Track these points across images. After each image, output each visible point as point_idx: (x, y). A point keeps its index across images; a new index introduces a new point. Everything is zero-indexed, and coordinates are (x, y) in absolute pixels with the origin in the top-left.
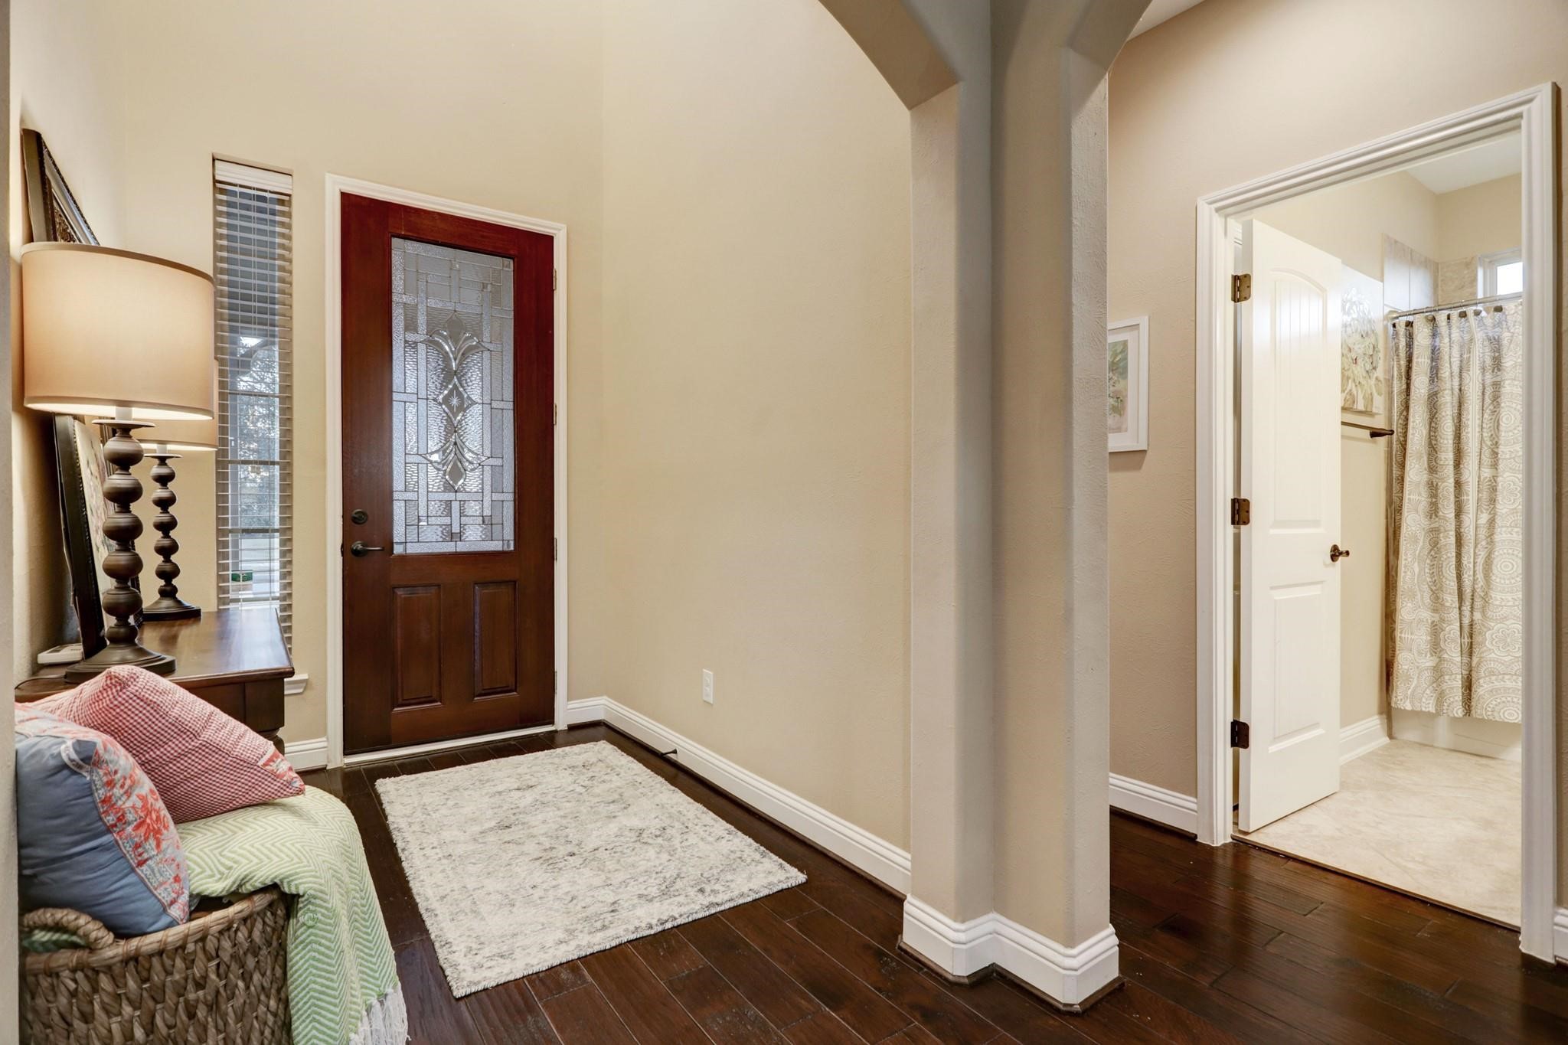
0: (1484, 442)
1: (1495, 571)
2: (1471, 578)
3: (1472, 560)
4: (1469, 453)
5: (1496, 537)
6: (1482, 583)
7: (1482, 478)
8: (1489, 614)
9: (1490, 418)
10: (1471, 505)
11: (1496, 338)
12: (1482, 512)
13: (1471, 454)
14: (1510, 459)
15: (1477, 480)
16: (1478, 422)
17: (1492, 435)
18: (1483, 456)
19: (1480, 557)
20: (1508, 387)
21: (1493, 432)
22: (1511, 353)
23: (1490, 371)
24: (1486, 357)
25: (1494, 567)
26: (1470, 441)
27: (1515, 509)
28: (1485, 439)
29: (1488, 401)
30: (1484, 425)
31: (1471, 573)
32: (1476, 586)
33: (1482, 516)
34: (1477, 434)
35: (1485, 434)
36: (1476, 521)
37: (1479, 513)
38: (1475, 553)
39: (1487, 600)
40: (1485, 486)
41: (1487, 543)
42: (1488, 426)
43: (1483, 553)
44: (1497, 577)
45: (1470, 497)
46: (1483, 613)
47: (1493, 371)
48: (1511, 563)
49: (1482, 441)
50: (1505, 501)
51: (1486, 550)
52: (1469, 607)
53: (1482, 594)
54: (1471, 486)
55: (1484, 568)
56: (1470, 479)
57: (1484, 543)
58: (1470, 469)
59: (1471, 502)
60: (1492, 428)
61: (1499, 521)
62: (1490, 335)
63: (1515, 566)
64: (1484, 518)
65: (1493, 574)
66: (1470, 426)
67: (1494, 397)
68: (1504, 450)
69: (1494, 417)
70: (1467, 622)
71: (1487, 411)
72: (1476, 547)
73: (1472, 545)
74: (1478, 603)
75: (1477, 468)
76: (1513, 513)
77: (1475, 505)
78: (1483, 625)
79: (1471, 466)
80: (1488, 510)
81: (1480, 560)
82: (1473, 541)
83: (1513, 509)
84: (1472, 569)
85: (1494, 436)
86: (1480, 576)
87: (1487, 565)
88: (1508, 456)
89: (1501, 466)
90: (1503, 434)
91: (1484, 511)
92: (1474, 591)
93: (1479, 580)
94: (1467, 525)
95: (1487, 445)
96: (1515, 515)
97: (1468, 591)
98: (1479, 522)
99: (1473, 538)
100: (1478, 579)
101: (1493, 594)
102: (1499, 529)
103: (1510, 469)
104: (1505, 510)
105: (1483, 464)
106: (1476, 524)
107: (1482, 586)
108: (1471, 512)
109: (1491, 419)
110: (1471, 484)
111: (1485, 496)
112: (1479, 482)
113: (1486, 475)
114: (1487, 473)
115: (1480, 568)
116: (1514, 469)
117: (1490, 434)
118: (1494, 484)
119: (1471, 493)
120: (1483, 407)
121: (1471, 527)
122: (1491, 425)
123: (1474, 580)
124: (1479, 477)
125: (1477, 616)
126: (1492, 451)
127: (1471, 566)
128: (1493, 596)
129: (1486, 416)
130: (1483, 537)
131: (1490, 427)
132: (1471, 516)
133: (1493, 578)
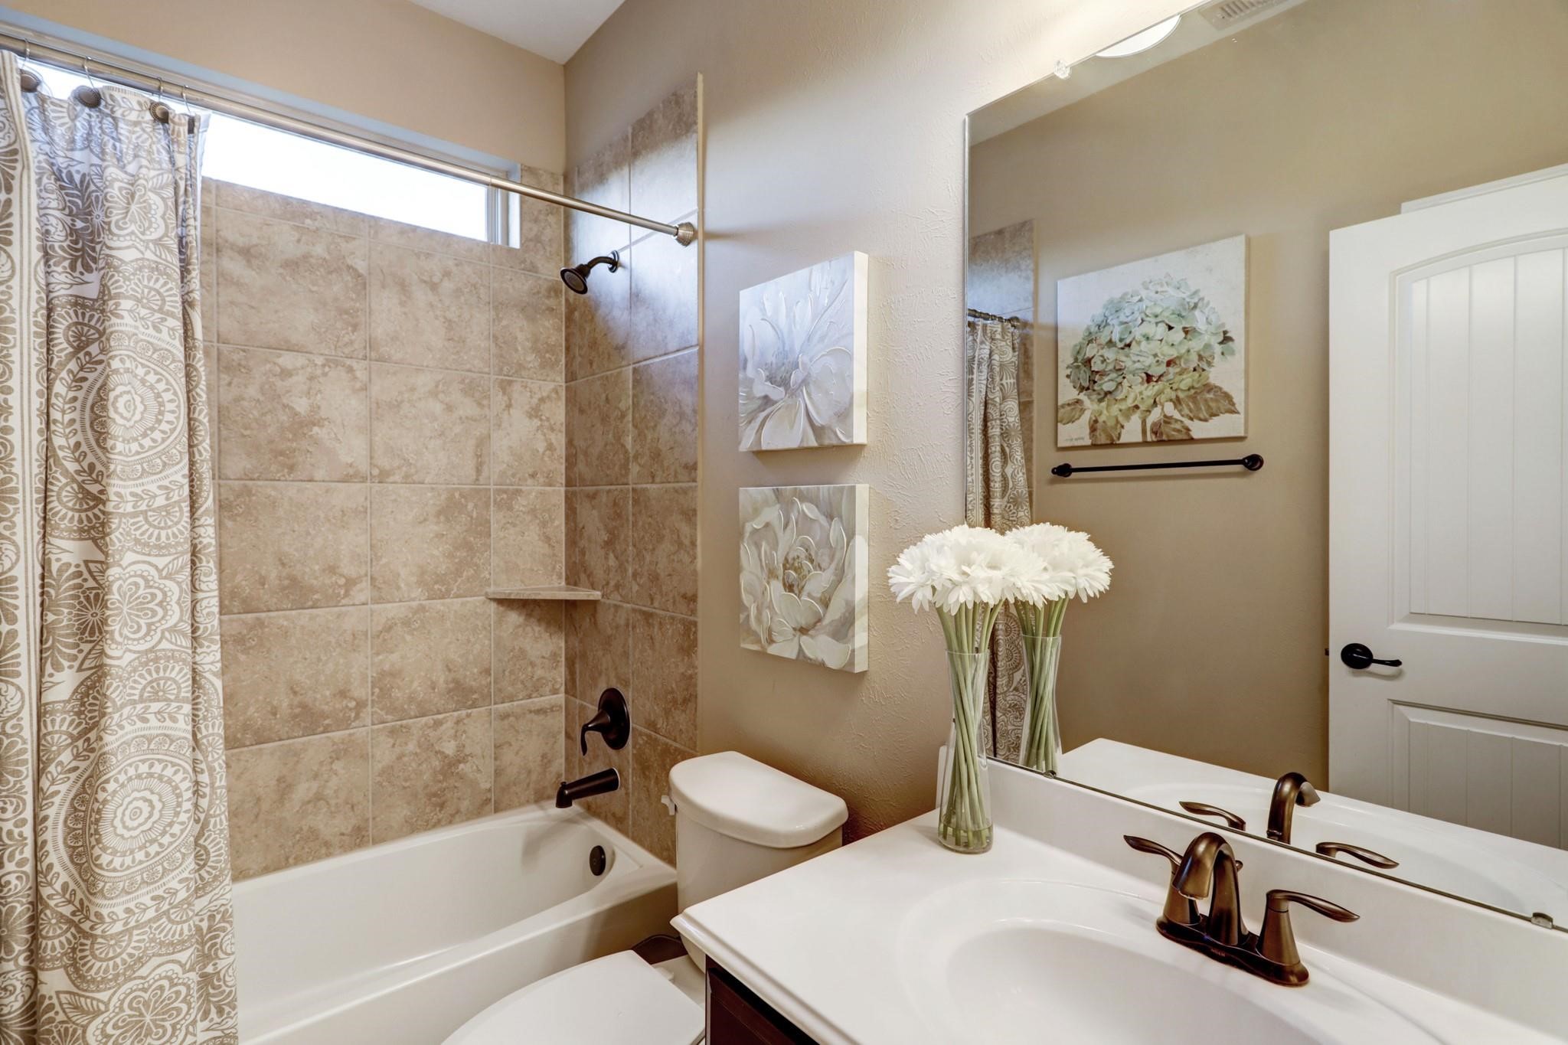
0: (57, 462)
1: (108, 839)
2: (28, 868)
3: (28, 814)
4: (15, 490)
5: (107, 738)
6: (64, 877)
7: (55, 567)
8: (96, 968)
9: (71, 394)
10: (22, 650)
11: (77, 178)
12: (58, 667)
13: (19, 496)
14: (134, 515)
15: (39, 570)
16: (37, 402)
17: (78, 445)
18: (54, 504)
19: (57, 800)
20: (128, 319)
21: (79, 437)
22: (133, 228)
23: (66, 263)
24: (53, 221)
25: (105, 829)
26: (17, 454)
27: (151, 650)
28: (61, 454)
29: (63, 345)
30: (56, 415)
31: (28, 852)
32: (45, 892)
33: (58, 677)
34: (37, 439)
35: (58, 441)
36: (40, 694)
37: (49, 669)
38: (38, 789)
39: (86, 926)
40: (64, 590)
41: (76, 757)
42: (67, 418)
43: (63, 788)
44: (114, 853)
45: (20, 626)
46: (75, 966)
47: (73, 267)
48: (146, 800)
49: (49, 456)
50: (125, 631)
51: (73, 776)
52: (22, 962)
53: (66, 911)
54: (21, 593)
55: (69, 831)
56: (18, 572)
57: (66, 757)
58: (19, 539)
59: (21, 639)
60: (77, 426)
61: (115, 691)
62: (61, 161)
63: (158, 806)
64: (64, 683)
65: (104, 849)
66: (16, 411)
67: (79, 336)
68: (122, 491)
69: (81, 394)
70: (17, 1005)
71: (64, 374)
72: (39, 773)
73: (28, 770)
74: (55, 942)
75: (37, 537)
76: (146, 664)
77: (35, 646)
78: (76, 1008)
79: (19, 529)
80: (74, 658)
81: (57, 811)
82: (29, 756)
83: (147, 652)
84: (30, 841)
85: (84, 448)
86: (57, 856)
87: (77, 819)
88: (129, 508)
89: (117, 537)
90: (120, 447)
91: (66, 664)
92: (37, 903)
93: (57, 868)
94: (12, 709)
95: (66, 472)
96: (152, 667)
97: (19, 909)
98: (48, 697)
99: (30, 747)
100: (50, 866)
101: (105, 907)
102: (116, 716)
103: (137, 541)
104: (129, 657)
105: (57, 527)
106: (40, 705)
107: (65, 887)
108: (23, 668)
109: (75, 399)
110: (20, 583)
111: (64, 618)
112: (43, 577)
113: (66, 558)
114: (68, 551)
115: (55, 835)
116: (146, 545)
117: (72, 442)
118: (91, 583)
119: (20, 614)
120: (49, 361)
121: (25, 714)
122: (76, 415)
123: (37, 872)
124: (45, 564)
125: (54, 981)
126: (80, 487)
127: (28, 831)
128: (105, 912)
129: (59, 388)
130: (64, 740)
131: (73, 421)
132: (22, 681)
133: (105, 859)
